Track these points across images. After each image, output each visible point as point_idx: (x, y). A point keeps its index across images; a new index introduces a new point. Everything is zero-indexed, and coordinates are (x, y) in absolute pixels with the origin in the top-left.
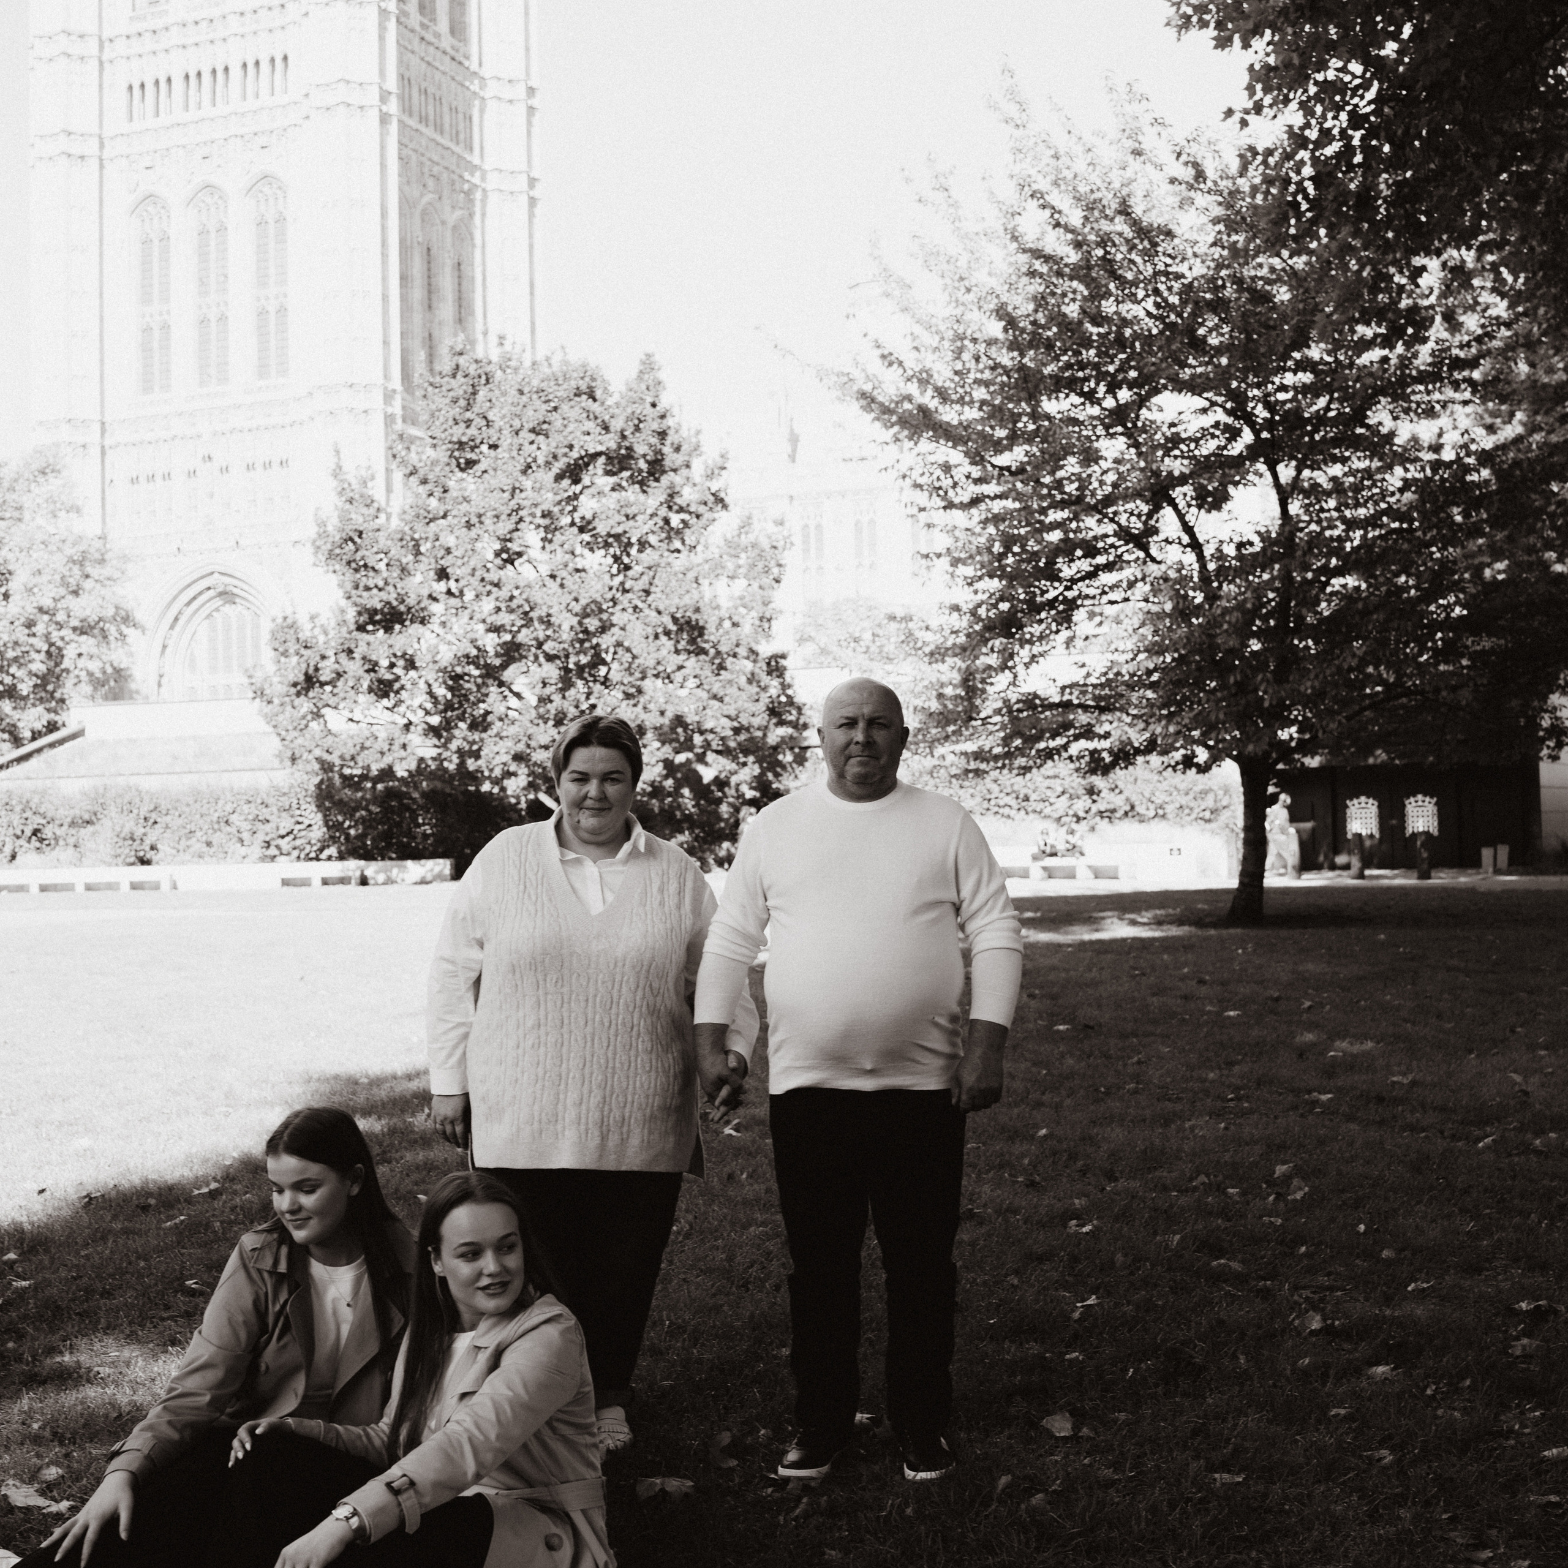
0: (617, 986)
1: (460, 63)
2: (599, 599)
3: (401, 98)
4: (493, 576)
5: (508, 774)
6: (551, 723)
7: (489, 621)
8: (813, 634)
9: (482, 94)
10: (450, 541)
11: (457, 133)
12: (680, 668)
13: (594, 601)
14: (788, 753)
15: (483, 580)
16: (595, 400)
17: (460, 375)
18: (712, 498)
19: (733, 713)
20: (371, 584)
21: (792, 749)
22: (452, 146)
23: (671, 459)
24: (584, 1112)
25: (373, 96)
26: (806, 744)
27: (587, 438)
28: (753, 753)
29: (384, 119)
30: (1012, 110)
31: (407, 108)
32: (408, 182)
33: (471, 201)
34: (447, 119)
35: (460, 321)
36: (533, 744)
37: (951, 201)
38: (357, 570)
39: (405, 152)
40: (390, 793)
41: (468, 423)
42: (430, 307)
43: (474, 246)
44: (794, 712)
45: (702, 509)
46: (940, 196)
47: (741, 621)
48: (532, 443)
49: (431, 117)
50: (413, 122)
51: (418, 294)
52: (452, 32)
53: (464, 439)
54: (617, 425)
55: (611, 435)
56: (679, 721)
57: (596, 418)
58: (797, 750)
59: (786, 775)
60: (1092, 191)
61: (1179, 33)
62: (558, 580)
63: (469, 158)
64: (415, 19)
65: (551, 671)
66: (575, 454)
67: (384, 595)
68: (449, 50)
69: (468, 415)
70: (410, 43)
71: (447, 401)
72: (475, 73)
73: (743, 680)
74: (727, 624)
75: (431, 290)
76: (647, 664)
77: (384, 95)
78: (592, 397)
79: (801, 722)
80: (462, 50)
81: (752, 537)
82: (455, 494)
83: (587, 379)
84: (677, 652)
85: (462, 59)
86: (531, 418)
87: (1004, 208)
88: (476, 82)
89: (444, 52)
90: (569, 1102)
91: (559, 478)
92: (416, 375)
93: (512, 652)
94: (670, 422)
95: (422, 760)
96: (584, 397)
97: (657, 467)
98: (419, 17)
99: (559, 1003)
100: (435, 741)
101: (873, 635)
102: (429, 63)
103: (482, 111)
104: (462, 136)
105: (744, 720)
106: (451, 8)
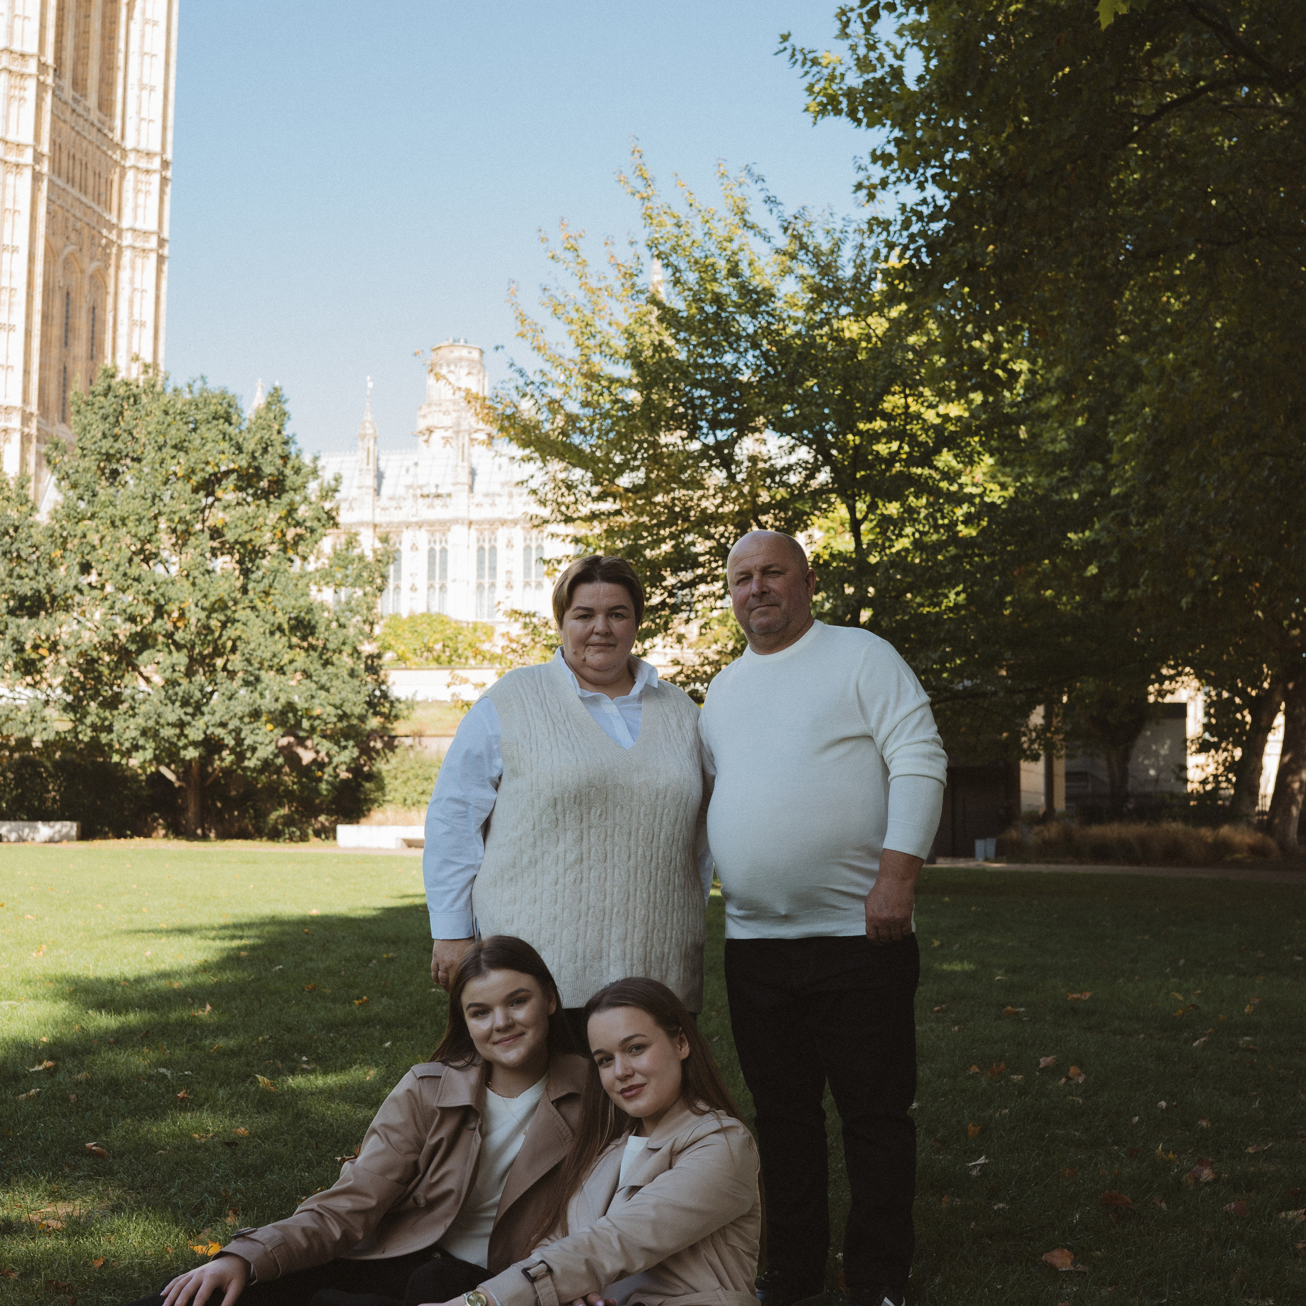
0: (657, 820)
1: (105, 135)
2: (226, 598)
3: (52, 160)
4: (134, 571)
5: (136, 747)
6: (178, 704)
7: (128, 611)
8: (393, 643)
9: (123, 163)
10: (94, 539)
11: (99, 195)
12: (291, 662)
13: (221, 600)
14: (379, 741)
15: (125, 574)
16: (230, 424)
17: (110, 395)
18: (325, 516)
19: (338, 702)
20: (23, 572)
21: (381, 737)
22: (94, 206)
23: (292, 479)
24: (629, 947)
25: (28, 157)
26: (393, 733)
27: (222, 456)
28: (353, 738)
29: (37, 177)
30: (639, 184)
31: (56, 169)
32: (54, 234)
33: (108, 256)
34: (91, 182)
35: (92, 358)
36: (162, 721)
37: (580, 260)
38: (11, 560)
39: (52, 207)
40: (25, 762)
41: (116, 438)
42: (66, 344)
43: (107, 293)
44: (387, 705)
45: (316, 524)
46: (570, 255)
47: (347, 623)
48: (173, 457)
49: (77, 179)
50: (60, 182)
51: (56, 332)
52: (100, 107)
53: (112, 451)
54: (249, 446)
55: (243, 456)
56: (290, 707)
57: (231, 439)
58: (386, 739)
59: (379, 759)
60: (706, 257)
61: (816, 118)
62: (191, 579)
63: (107, 218)
64: (68, 93)
65: (181, 658)
66: (210, 469)
67: (34, 584)
68: (96, 122)
69: (116, 430)
70: (62, 113)
71: (98, 417)
72: (117, 145)
73: (345, 674)
74: (334, 625)
75: (68, 329)
76: (264, 656)
77: (38, 157)
78: (228, 420)
79: (393, 713)
80: (107, 124)
81: (357, 551)
82: (103, 498)
83: (225, 405)
84: (291, 647)
85: (106, 131)
86: (174, 435)
87: (623, 270)
88: (118, 152)
89: (92, 124)
90: (614, 937)
91: (195, 491)
92: (72, 393)
93: (144, 641)
94: (293, 449)
95: (57, 733)
96: (222, 421)
97: (278, 487)
98: (72, 92)
99: (602, 837)
100: (72, 716)
101: (444, 645)
102: (78, 133)
103: (122, 177)
104: (103, 198)
105: (347, 708)
106: (100, 88)
